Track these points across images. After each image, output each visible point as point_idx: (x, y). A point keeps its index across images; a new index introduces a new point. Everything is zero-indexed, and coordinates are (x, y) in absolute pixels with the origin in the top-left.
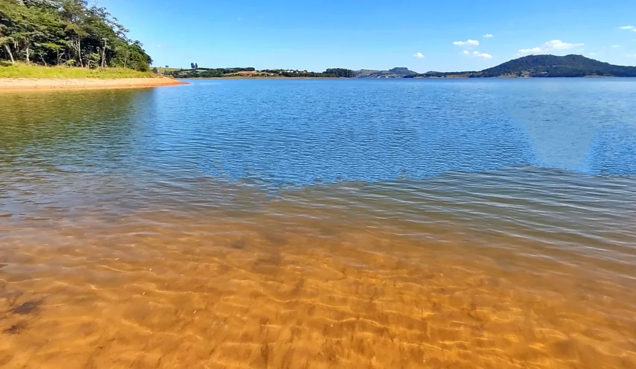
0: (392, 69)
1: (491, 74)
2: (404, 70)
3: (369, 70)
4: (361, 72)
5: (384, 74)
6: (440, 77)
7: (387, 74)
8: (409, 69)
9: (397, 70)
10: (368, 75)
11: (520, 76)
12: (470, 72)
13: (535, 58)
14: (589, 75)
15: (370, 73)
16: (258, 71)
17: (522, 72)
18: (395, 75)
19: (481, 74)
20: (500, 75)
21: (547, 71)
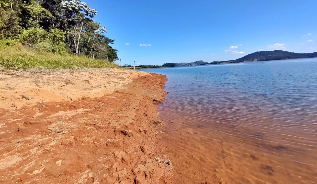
0: (195, 61)
1: (240, 61)
2: (201, 62)
3: (184, 63)
4: (181, 64)
5: (192, 64)
6: (216, 64)
7: (193, 64)
8: (203, 61)
9: (198, 62)
10: (184, 65)
11: (253, 61)
12: (230, 61)
13: (260, 53)
14: (284, 59)
15: (185, 64)
16: (132, 67)
17: (254, 59)
18: (197, 64)
19: (236, 61)
20: (244, 61)
21: (265, 58)
